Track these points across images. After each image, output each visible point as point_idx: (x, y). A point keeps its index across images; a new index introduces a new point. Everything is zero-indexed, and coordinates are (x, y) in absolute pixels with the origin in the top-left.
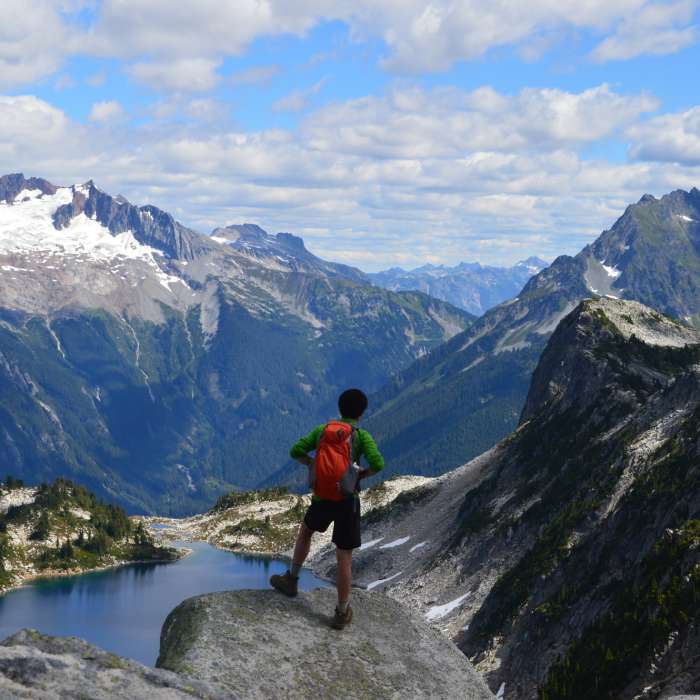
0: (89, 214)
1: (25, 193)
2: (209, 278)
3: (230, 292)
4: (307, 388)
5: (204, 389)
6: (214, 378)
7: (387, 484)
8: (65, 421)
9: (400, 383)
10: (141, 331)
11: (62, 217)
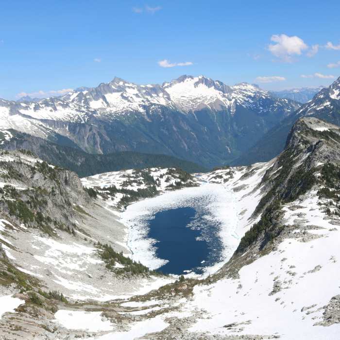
0: (203, 83)
1: (187, 79)
2: (233, 98)
3: (238, 101)
4: (259, 125)
5: (232, 126)
6: (235, 123)
7: (252, 165)
8: (197, 136)
9: (281, 124)
10: (216, 113)
11: (196, 84)
